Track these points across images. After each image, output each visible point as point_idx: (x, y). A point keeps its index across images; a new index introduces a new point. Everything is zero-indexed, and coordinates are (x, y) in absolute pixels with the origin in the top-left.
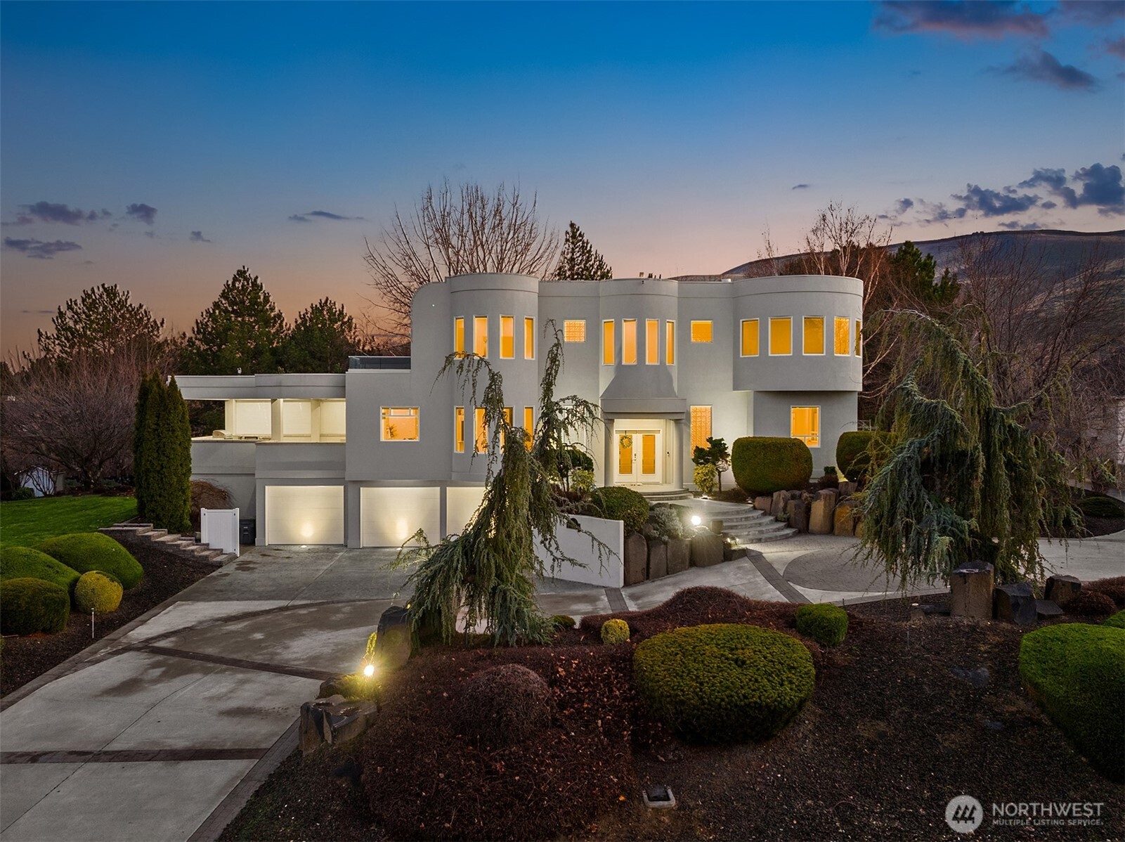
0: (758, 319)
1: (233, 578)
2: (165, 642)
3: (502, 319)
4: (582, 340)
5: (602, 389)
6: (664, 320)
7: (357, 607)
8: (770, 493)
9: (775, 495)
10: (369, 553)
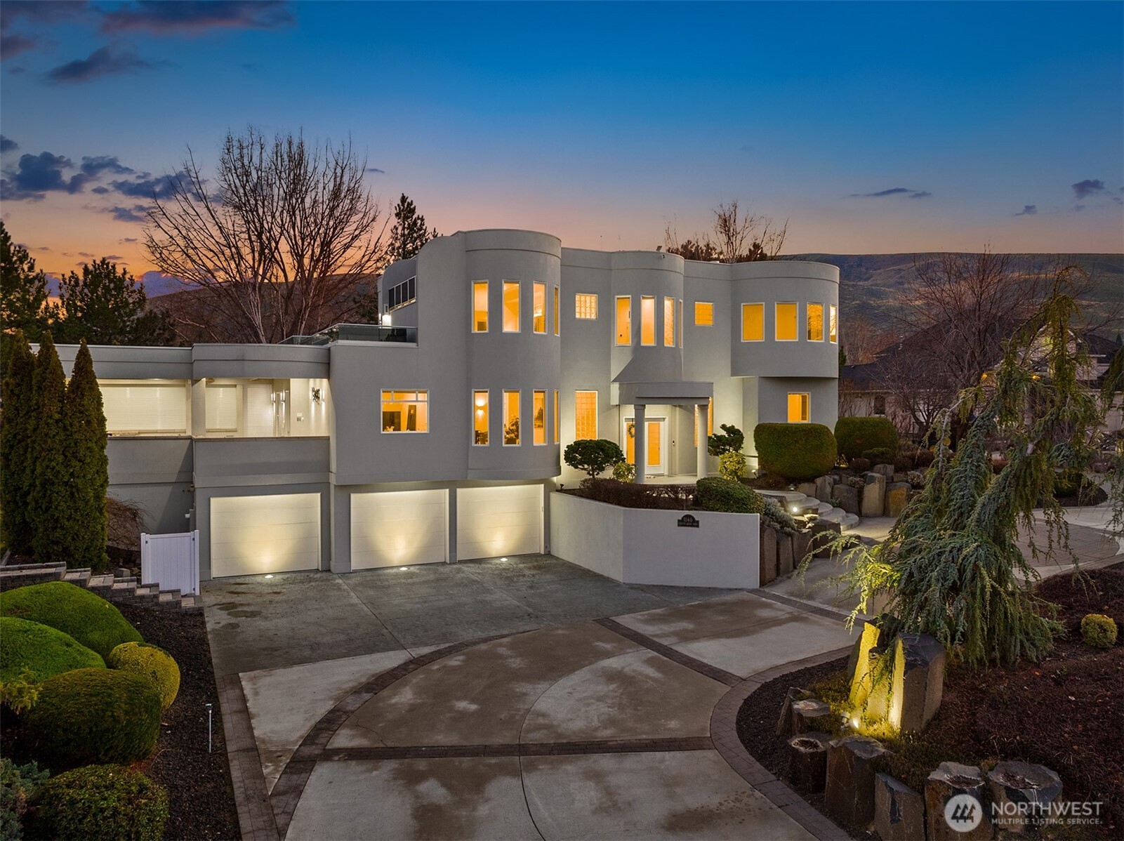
0: (764, 303)
1: (251, 629)
2: (344, 739)
3: (536, 286)
4: (593, 317)
5: (615, 371)
6: (677, 301)
7: (511, 646)
8: (811, 479)
9: (819, 481)
10: (375, 576)
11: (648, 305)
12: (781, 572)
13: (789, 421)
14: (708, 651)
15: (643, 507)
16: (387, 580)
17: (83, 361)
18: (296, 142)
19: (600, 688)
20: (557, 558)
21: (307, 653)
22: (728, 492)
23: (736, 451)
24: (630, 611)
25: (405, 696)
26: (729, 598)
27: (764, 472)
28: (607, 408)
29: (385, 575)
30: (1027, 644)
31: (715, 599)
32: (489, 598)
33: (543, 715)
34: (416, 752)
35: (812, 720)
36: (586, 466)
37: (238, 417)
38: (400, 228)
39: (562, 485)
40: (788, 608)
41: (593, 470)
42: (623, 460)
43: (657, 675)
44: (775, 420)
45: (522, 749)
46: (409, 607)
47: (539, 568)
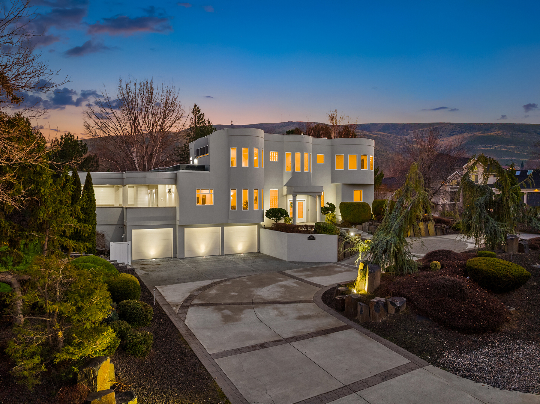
0: (344, 155)
1: (154, 275)
2: (196, 301)
3: (254, 149)
4: (277, 160)
5: (285, 182)
6: (310, 154)
7: (247, 279)
8: (361, 224)
9: (364, 224)
10: (194, 260)
11: (298, 155)
12: (346, 256)
13: (354, 201)
14: (316, 280)
15: (295, 233)
16: (199, 260)
17: (89, 178)
18: (149, 82)
19: (278, 289)
20: (263, 254)
21: (176, 281)
22: (326, 227)
23: (333, 213)
24: (289, 269)
25: (213, 292)
26: (326, 265)
27: (344, 221)
28: (282, 196)
29: (198, 259)
30: (409, 269)
31: (320, 266)
32: (238, 266)
33: (260, 296)
34: (220, 304)
35: (343, 291)
36: (274, 218)
37: (135, 199)
38: (194, 119)
39: (264, 226)
40: (346, 268)
41: (276, 220)
42: (288, 216)
43: (298, 286)
44: (348, 201)
45: (253, 303)
46: (209, 268)
47: (256, 257)
